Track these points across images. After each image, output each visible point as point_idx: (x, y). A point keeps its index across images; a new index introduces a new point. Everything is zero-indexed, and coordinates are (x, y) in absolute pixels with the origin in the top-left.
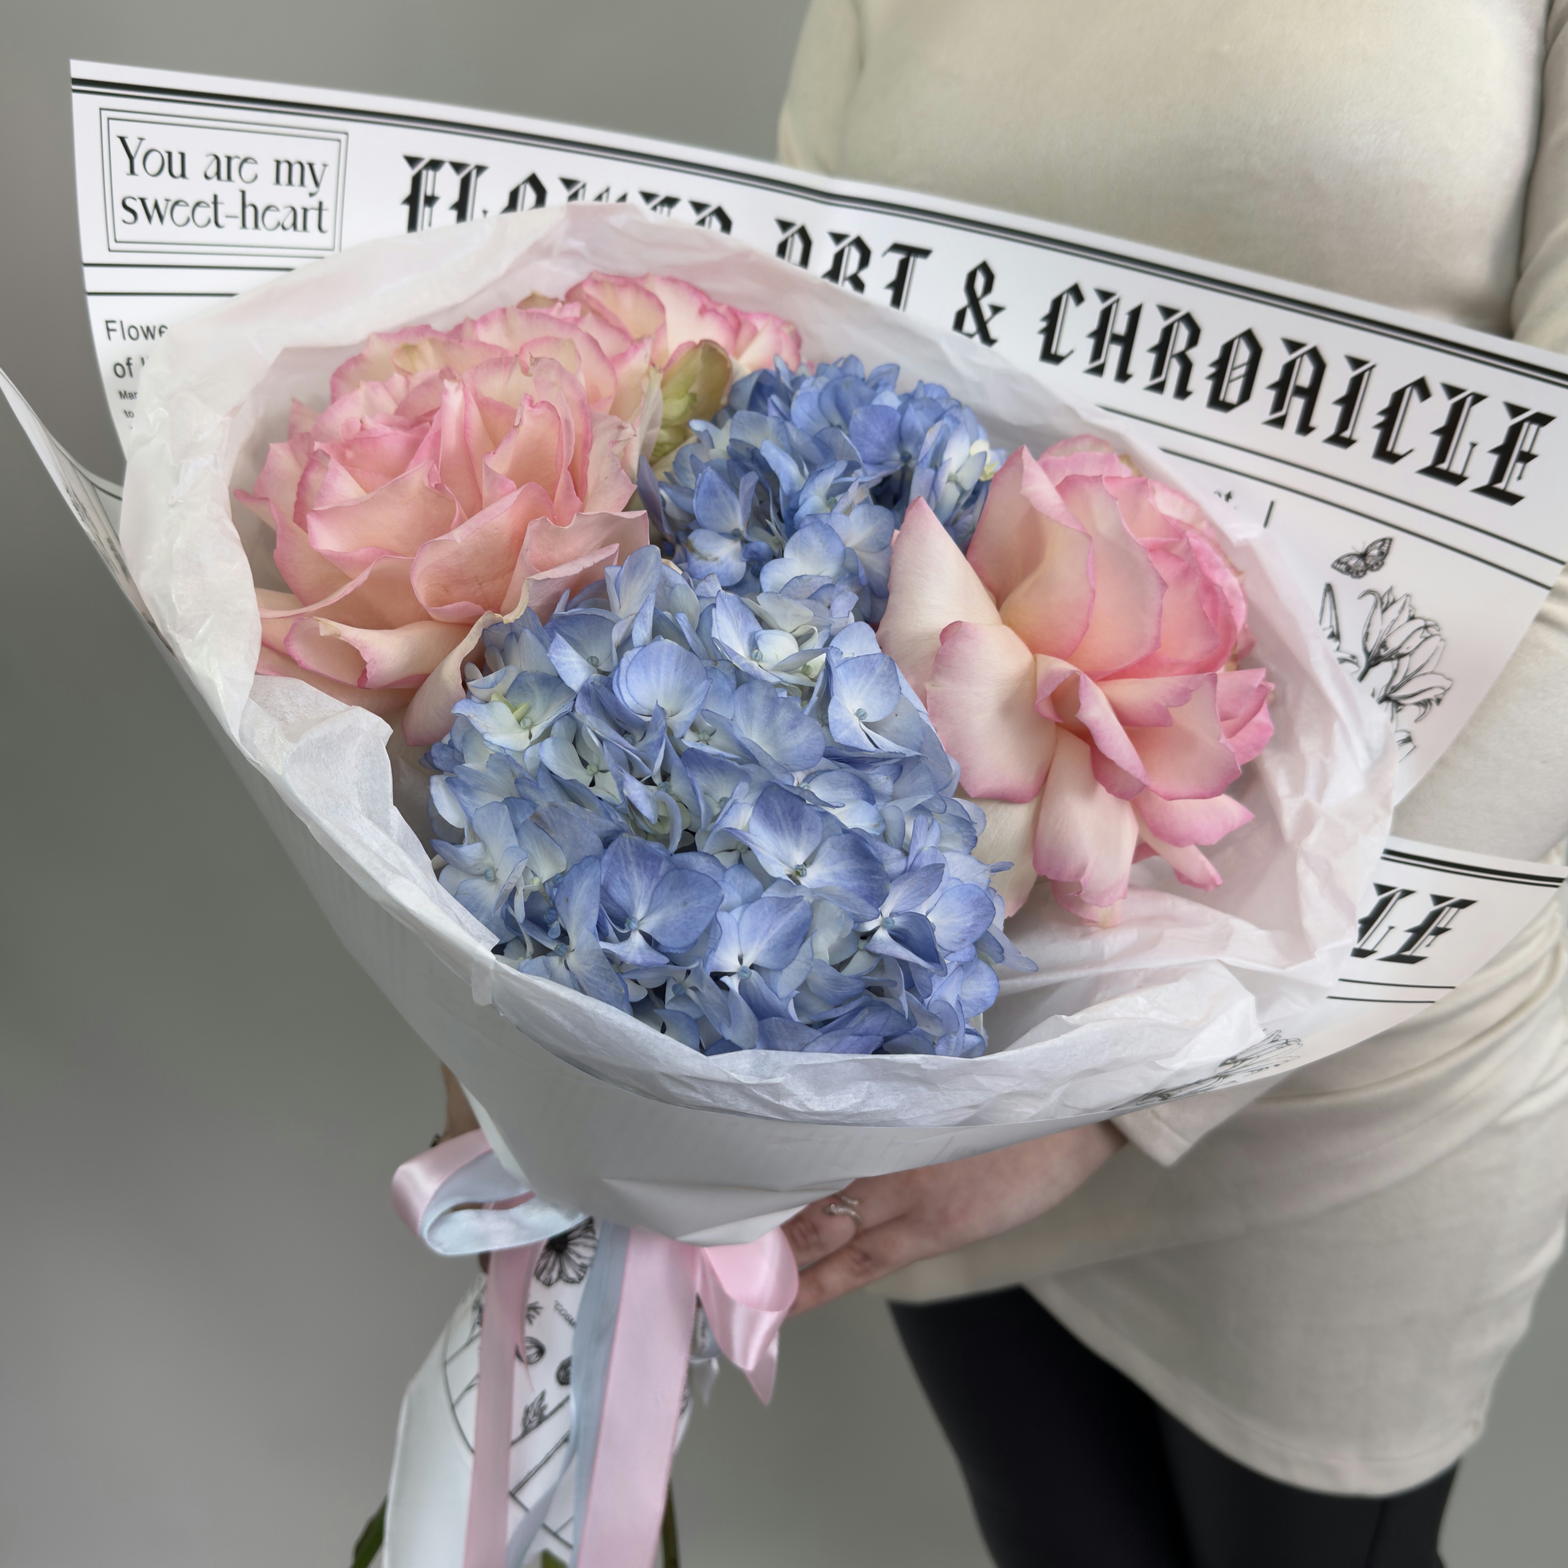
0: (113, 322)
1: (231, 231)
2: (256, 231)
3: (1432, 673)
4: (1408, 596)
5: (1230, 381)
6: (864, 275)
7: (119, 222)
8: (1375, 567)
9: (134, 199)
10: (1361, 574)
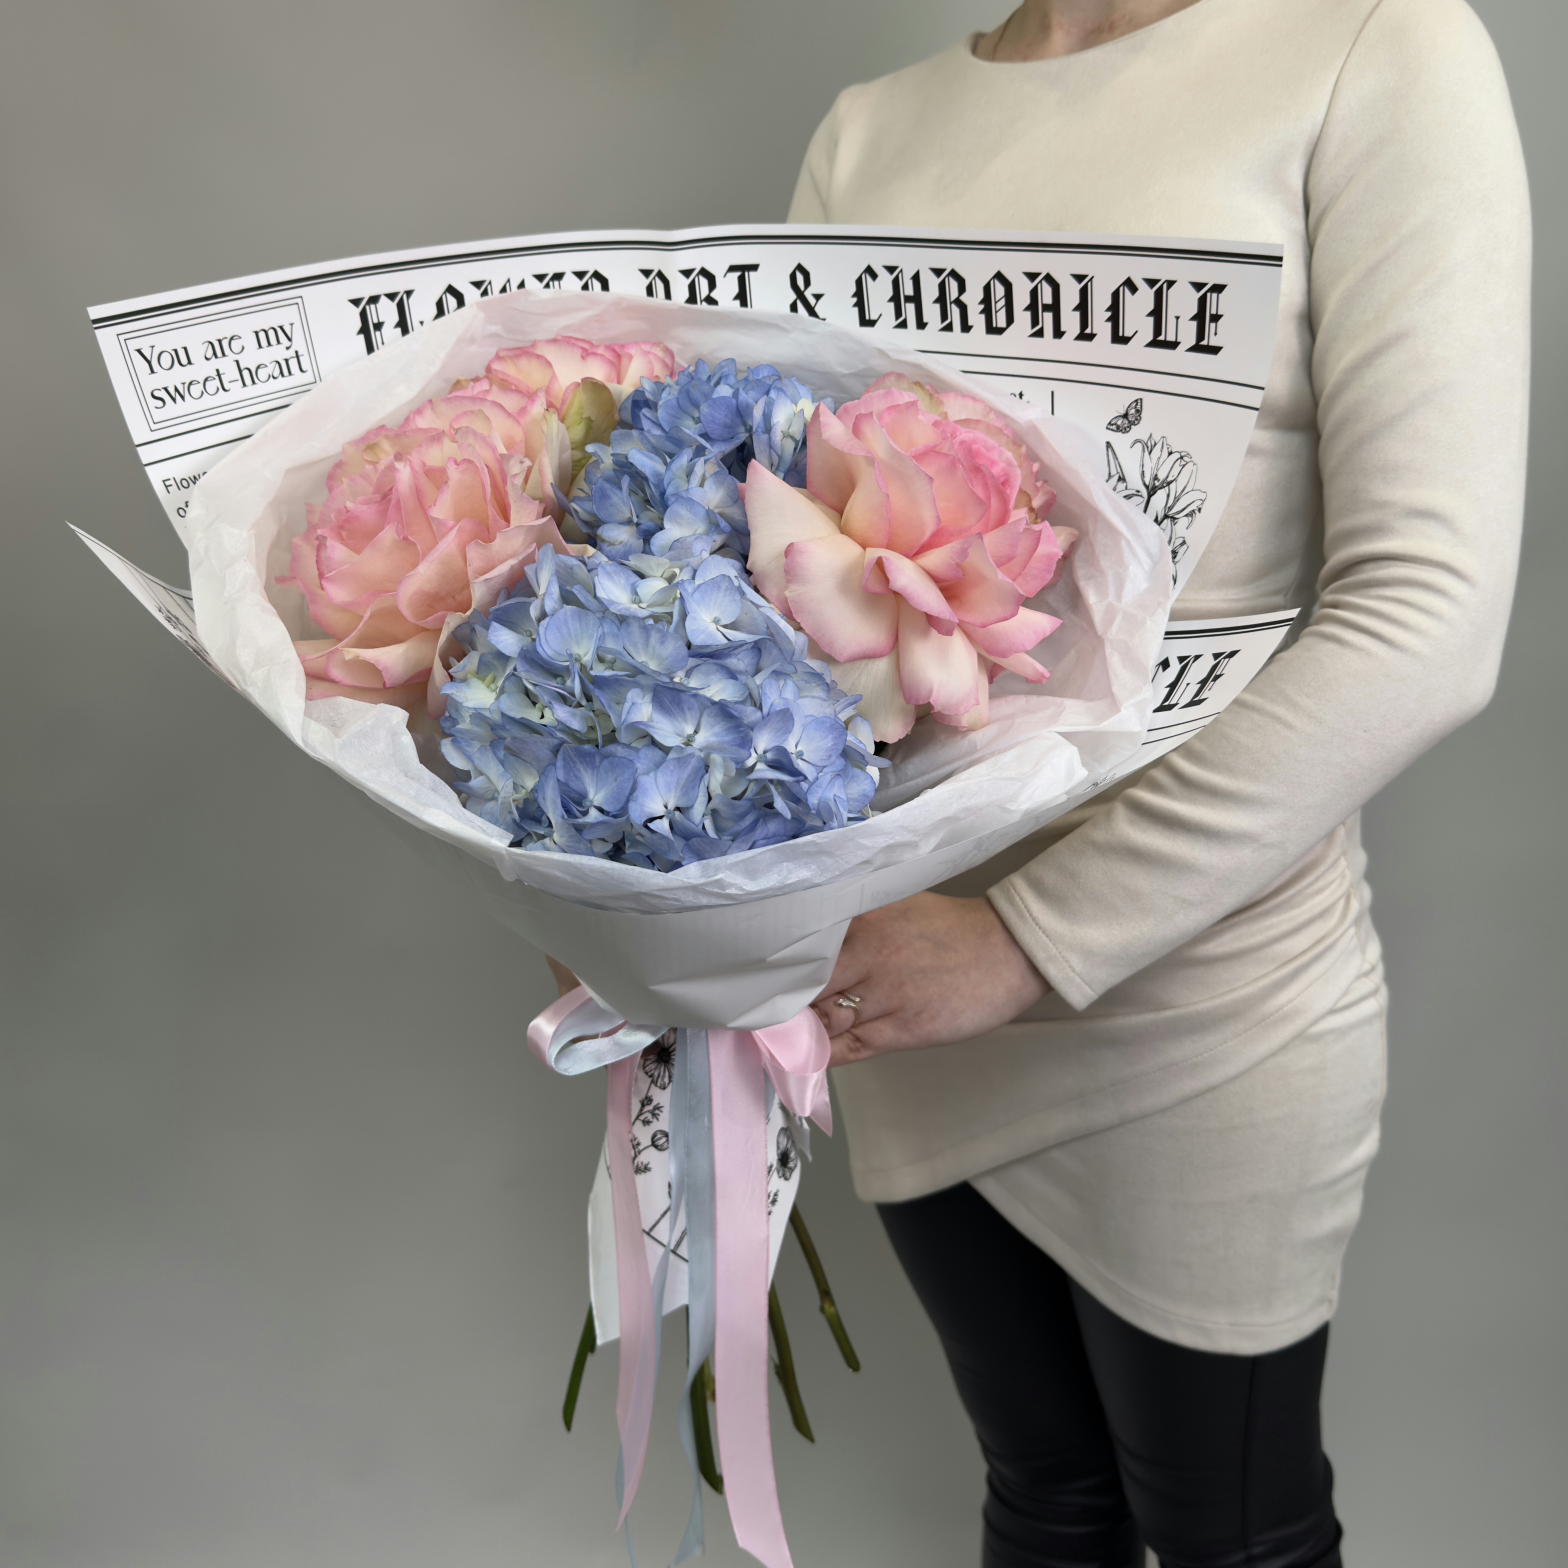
0: (169, 480)
1: (236, 391)
2: (255, 386)
3: (1192, 490)
4: (1163, 437)
5: (996, 312)
6: (714, 295)
7: (153, 410)
8: (1136, 422)
9: (159, 390)
10: (1128, 429)
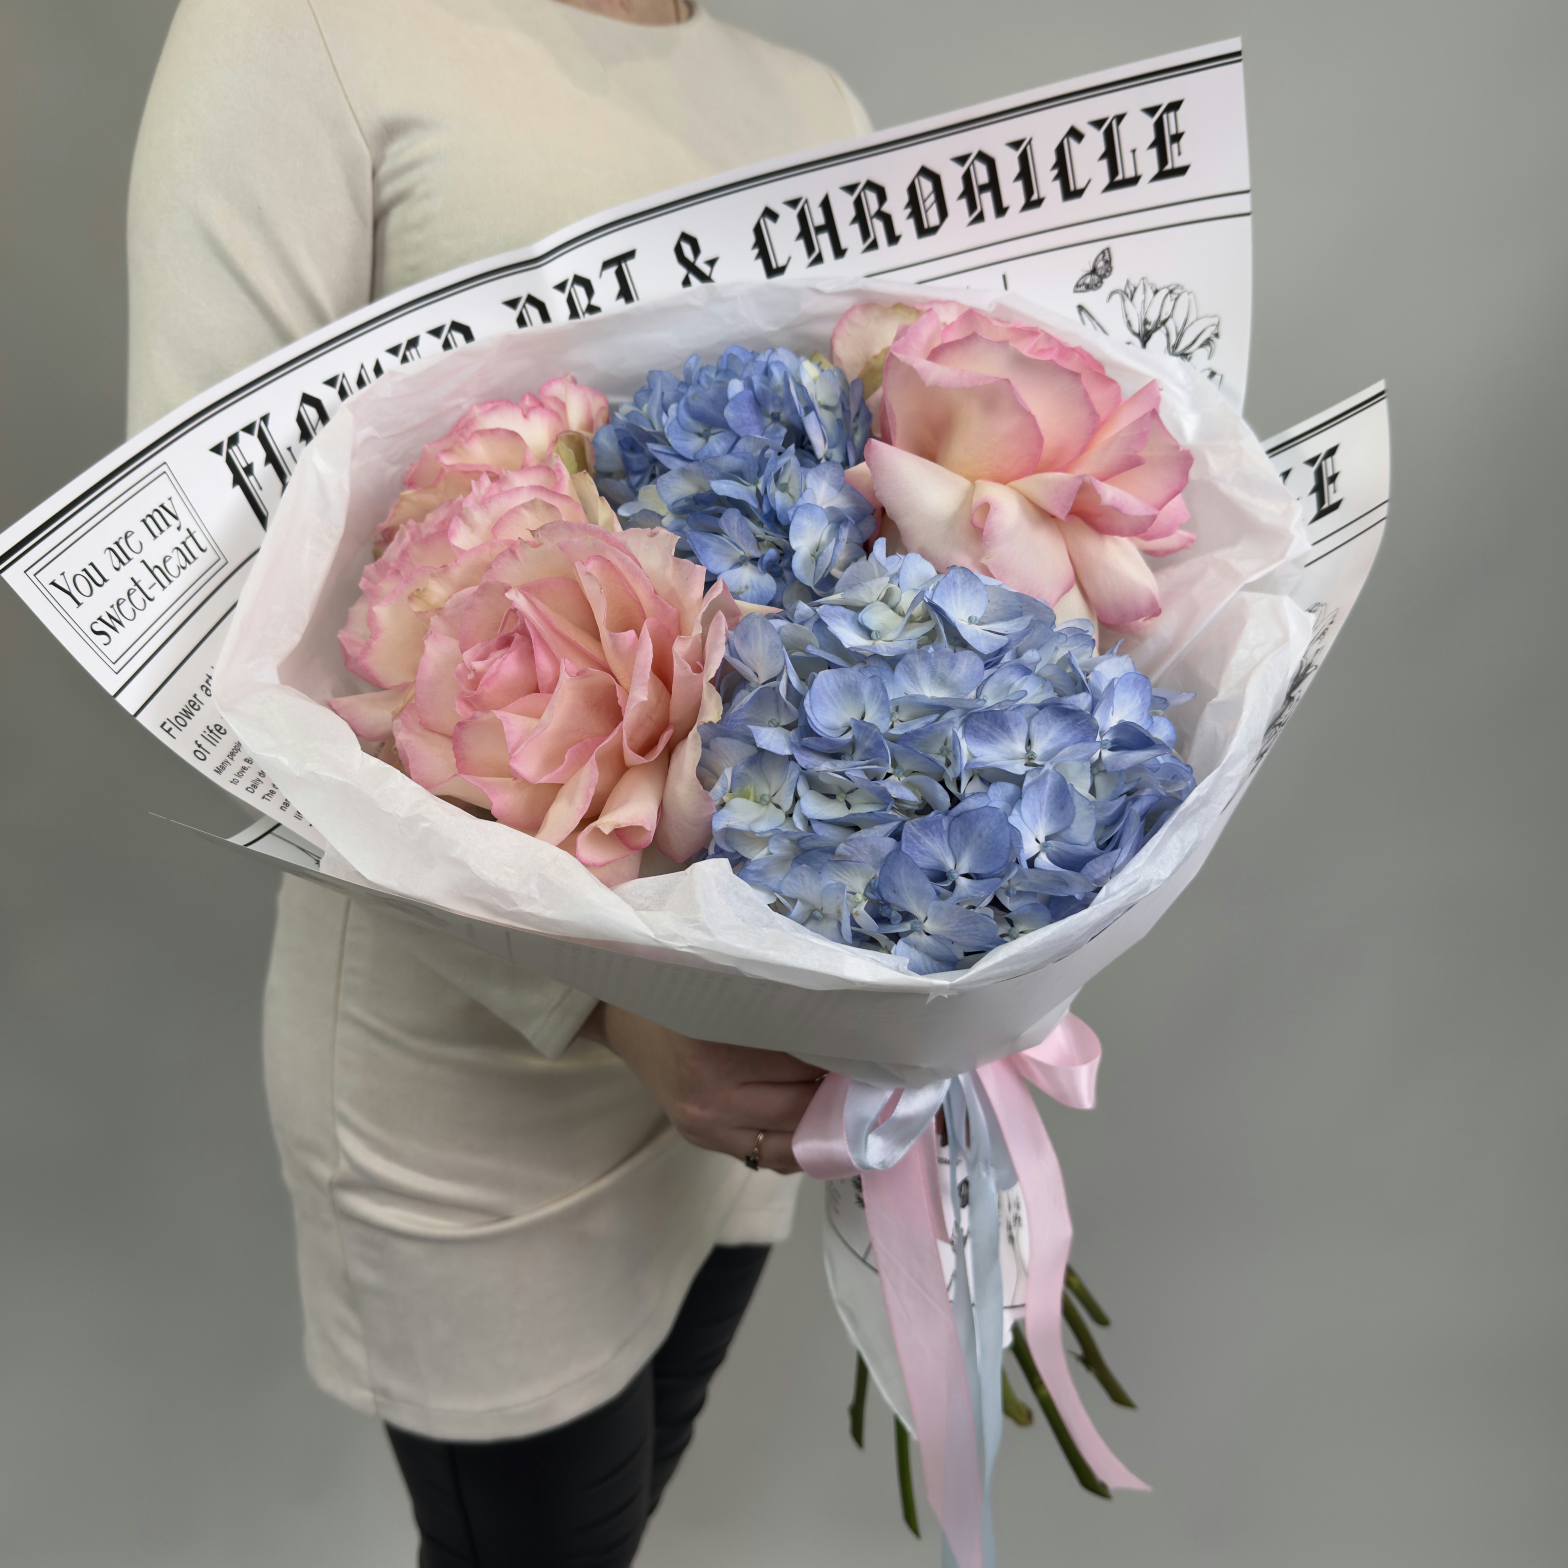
0: (164, 724)
1: (161, 596)
2: (172, 584)
3: (1198, 319)
4: (1143, 279)
5: (926, 211)
6: (595, 302)
7: (101, 646)
8: (1107, 274)
9: (96, 622)
